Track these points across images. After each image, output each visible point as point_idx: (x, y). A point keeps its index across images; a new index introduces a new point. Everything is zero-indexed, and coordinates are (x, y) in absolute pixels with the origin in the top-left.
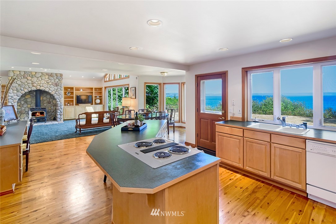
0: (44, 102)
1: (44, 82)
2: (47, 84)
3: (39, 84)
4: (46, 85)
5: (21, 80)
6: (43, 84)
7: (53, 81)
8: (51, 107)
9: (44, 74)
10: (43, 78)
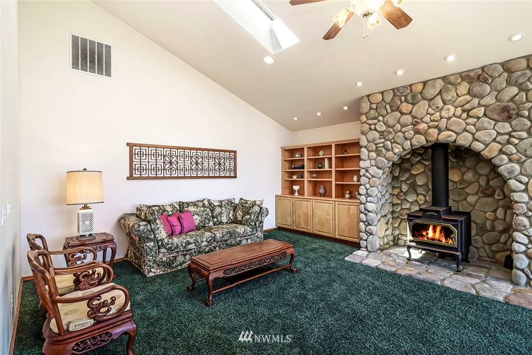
0: (467, 190)
1: (452, 109)
2: (465, 115)
3: (436, 123)
4: (458, 124)
5: (385, 119)
6: (449, 119)
7: (489, 100)
8: (495, 211)
9: (452, 78)
10: (450, 95)
